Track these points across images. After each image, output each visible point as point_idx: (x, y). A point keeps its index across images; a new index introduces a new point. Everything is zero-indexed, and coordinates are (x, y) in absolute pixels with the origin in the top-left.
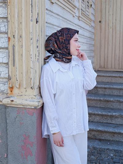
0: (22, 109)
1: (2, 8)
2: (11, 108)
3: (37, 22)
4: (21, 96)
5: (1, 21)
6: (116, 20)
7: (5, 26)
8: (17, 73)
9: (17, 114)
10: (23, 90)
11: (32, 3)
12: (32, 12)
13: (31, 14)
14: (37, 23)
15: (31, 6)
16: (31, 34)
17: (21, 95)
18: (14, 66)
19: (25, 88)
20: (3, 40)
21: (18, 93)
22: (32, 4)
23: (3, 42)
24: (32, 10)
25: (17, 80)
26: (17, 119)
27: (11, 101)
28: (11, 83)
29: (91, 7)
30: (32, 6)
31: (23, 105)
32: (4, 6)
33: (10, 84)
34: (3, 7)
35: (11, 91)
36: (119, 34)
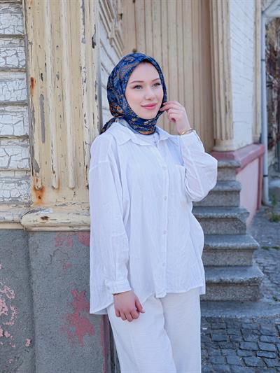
0: (67, 234)
1: (9, 14)
2: (41, 234)
3: (94, 44)
4: (64, 207)
5: (7, 43)
6: (168, 47)
7: (17, 54)
8: (54, 156)
9: (56, 246)
10: (67, 192)
11: (83, 4)
12: (84, 24)
13: (82, 26)
14: (93, 47)
15: (81, 10)
16: (83, 70)
17: (64, 205)
18: (44, 142)
19: (73, 189)
20: (12, 85)
21: (54, 201)
22: (83, 7)
23: (14, 90)
24: (84, 19)
25: (54, 172)
26: (55, 259)
27: (43, 218)
28: (39, 179)
29: (121, 18)
30: (84, 11)
31: (71, 224)
32: (12, 9)
33: (37, 181)
34: (11, 12)
35: (40, 198)
36: (176, 79)
